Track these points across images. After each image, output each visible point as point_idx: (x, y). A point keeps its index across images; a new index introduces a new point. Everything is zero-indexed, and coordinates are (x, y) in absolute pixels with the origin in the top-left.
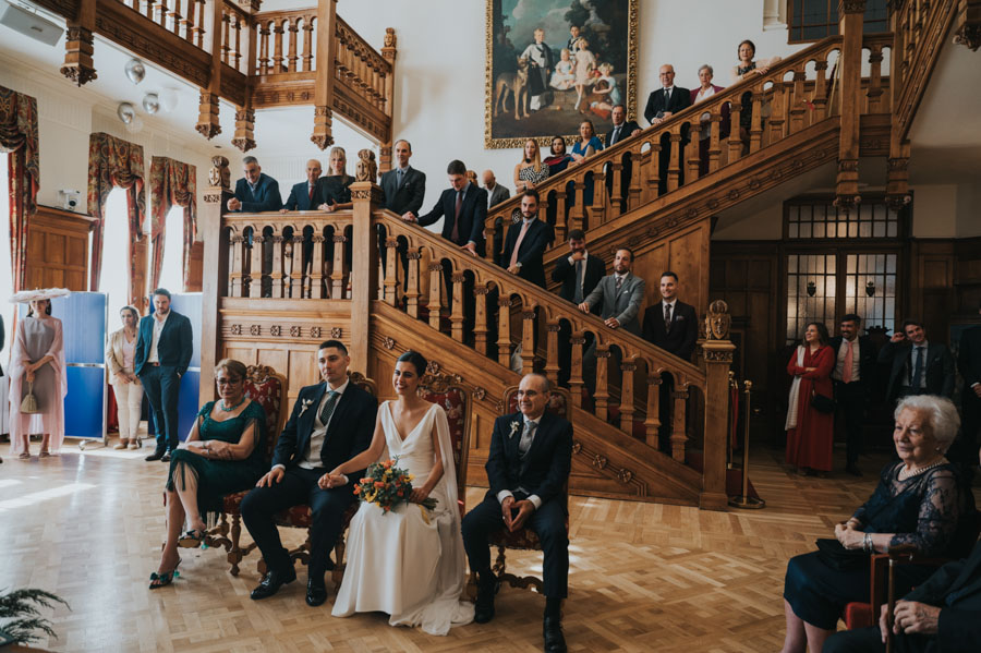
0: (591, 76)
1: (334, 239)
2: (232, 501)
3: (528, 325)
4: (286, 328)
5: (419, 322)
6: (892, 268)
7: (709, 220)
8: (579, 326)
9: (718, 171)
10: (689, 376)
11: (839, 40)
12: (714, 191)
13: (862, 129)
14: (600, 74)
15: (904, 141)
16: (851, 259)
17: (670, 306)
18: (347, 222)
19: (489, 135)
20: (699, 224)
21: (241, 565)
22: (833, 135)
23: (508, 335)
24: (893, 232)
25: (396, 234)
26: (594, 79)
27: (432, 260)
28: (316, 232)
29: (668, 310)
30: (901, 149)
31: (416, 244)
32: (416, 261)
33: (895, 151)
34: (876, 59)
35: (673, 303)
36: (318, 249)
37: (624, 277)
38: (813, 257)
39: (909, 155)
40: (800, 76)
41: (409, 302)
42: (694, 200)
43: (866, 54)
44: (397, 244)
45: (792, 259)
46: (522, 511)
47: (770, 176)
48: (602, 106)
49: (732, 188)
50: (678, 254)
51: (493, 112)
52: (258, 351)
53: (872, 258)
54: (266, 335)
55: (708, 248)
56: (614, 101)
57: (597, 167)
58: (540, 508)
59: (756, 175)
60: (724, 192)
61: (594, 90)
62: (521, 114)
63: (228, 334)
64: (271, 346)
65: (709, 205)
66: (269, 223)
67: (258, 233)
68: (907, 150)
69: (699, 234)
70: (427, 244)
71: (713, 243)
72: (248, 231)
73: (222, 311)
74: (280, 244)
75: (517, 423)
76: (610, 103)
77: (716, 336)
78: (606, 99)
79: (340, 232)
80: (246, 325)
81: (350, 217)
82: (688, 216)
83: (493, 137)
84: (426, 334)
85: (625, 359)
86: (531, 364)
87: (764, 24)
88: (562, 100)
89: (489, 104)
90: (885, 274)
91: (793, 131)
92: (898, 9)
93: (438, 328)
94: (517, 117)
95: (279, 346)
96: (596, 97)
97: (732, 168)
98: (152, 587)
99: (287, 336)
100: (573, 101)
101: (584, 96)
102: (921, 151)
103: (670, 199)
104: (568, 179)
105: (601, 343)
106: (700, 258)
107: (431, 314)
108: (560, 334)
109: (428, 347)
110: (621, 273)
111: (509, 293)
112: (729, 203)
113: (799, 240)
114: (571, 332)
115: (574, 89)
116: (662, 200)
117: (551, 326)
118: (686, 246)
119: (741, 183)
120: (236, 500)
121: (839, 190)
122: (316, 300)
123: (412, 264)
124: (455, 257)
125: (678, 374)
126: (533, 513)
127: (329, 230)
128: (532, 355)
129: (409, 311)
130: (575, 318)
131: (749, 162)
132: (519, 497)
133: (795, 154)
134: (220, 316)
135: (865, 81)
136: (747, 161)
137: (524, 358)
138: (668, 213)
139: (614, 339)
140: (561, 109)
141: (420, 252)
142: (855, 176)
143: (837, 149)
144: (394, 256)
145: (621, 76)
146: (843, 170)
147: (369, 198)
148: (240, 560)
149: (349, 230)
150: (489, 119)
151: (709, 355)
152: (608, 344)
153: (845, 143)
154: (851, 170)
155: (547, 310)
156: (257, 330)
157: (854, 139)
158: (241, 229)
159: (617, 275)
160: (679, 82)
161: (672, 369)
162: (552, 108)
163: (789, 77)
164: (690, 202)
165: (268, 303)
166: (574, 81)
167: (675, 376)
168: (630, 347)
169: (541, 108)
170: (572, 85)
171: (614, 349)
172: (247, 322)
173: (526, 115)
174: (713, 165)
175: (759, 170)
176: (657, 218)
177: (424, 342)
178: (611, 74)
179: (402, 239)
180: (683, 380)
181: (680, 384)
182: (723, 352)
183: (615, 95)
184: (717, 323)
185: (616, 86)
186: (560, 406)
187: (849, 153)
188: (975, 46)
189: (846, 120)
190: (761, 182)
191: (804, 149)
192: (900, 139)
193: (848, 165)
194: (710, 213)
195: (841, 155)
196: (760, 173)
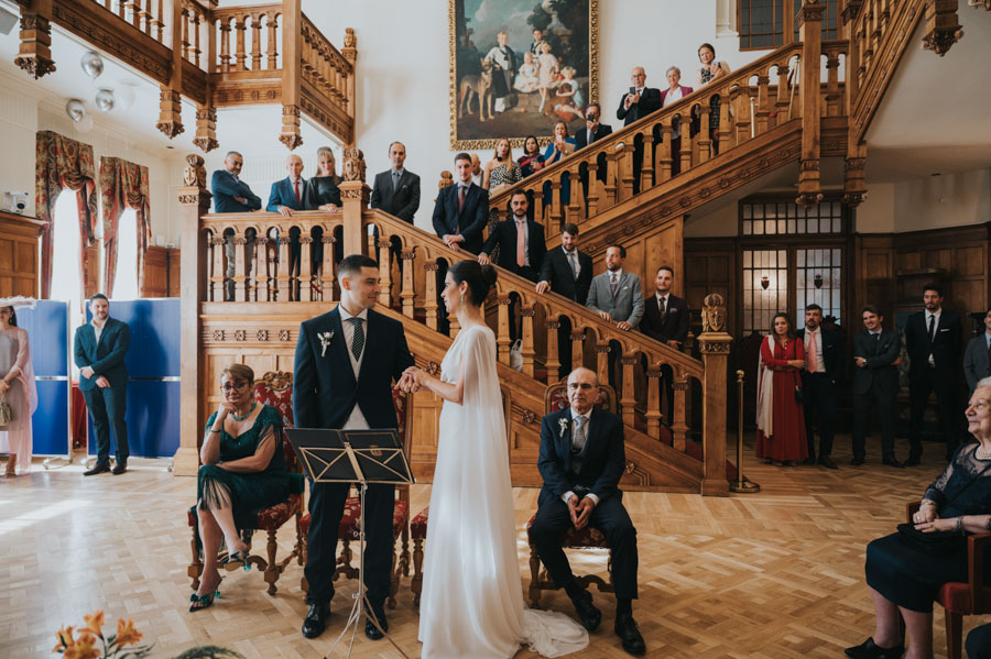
0: (555, 79)
1: (323, 240)
2: (268, 516)
3: (528, 324)
4: (274, 333)
5: (415, 322)
6: (837, 261)
7: (682, 218)
8: (579, 322)
9: (689, 171)
10: (688, 368)
11: (798, 46)
12: (687, 189)
13: (822, 131)
14: (563, 78)
15: (861, 142)
16: (800, 254)
17: (664, 299)
18: (337, 223)
19: (455, 137)
20: (673, 222)
21: (277, 584)
22: (796, 136)
23: (508, 333)
24: (837, 228)
25: (388, 234)
26: (558, 82)
27: (427, 260)
28: (302, 232)
29: (662, 303)
30: (858, 150)
31: (410, 245)
32: (410, 261)
33: (852, 151)
34: (833, 65)
35: (667, 297)
36: (306, 251)
37: (619, 273)
38: (765, 253)
39: (865, 155)
40: (764, 80)
41: (404, 302)
42: (668, 198)
43: (824, 60)
44: (391, 244)
45: (747, 254)
46: (586, 509)
47: (738, 176)
48: (566, 109)
49: (704, 186)
50: (654, 251)
51: (458, 113)
52: (243, 357)
53: (819, 252)
54: (252, 340)
55: (681, 244)
56: (577, 103)
57: (573, 168)
58: (599, 503)
59: (726, 174)
60: (695, 192)
61: (557, 93)
62: (486, 116)
63: (210, 339)
64: (257, 351)
65: (682, 204)
66: (252, 225)
67: (240, 235)
68: (863, 151)
69: (673, 231)
70: (422, 244)
71: (686, 240)
72: (229, 232)
73: (202, 316)
74: (264, 246)
75: (565, 420)
76: (574, 106)
77: (713, 328)
78: (569, 100)
79: (328, 232)
80: (230, 331)
81: (341, 217)
82: (662, 214)
83: (459, 138)
84: (423, 335)
85: (625, 354)
86: (532, 361)
87: (717, 31)
88: (527, 103)
89: (454, 106)
90: (831, 268)
92: (853, 18)
93: (435, 328)
94: (482, 119)
95: (266, 352)
96: (560, 99)
97: (702, 167)
98: (193, 609)
99: (275, 341)
100: (537, 104)
101: (548, 98)
102: (875, 152)
103: (644, 198)
104: (545, 179)
105: (601, 338)
106: (675, 255)
107: (427, 314)
108: (560, 331)
109: (425, 347)
110: (614, 269)
111: (507, 291)
112: (700, 202)
113: (753, 236)
114: (571, 329)
115: (537, 91)
116: (637, 199)
117: (551, 323)
118: (661, 243)
119: (711, 182)
120: (273, 515)
121: (802, 188)
122: (306, 302)
123: (407, 264)
124: (451, 257)
125: (677, 367)
126: (595, 509)
127: (317, 231)
128: (532, 352)
129: (404, 312)
130: (575, 315)
131: (719, 162)
132: (581, 495)
133: (762, 154)
134: (200, 321)
135: (824, 86)
136: (717, 161)
137: (524, 355)
138: (643, 211)
139: (614, 334)
140: (526, 111)
141: (414, 252)
142: (816, 175)
143: (800, 149)
144: (387, 256)
145: (584, 80)
146: (806, 170)
147: (360, 198)
148: (277, 578)
149: (339, 231)
150: (454, 121)
151: (707, 347)
152: (608, 339)
153: (807, 144)
154: (813, 169)
155: (546, 307)
156: (242, 336)
157: (815, 139)
158: (221, 231)
159: (610, 273)
160: (649, 84)
161: (671, 362)
162: (516, 110)
163: (753, 81)
164: (664, 200)
165: (253, 307)
166: (538, 84)
167: (674, 368)
168: (629, 341)
169: (506, 109)
170: (536, 88)
171: (614, 344)
172: (231, 327)
173: (491, 117)
174: (685, 165)
175: (728, 170)
176: (631, 216)
177: (421, 342)
178: (574, 77)
179: (395, 240)
180: (682, 372)
181: (679, 375)
182: (720, 343)
183: (578, 98)
184: (714, 316)
185: (579, 89)
186: (604, 402)
187: (811, 154)
188: (943, 52)
189: (807, 122)
190: (730, 181)
191: (770, 149)
192: (857, 140)
193: (810, 164)
194: (683, 211)
195: (804, 155)
196: (729, 172)
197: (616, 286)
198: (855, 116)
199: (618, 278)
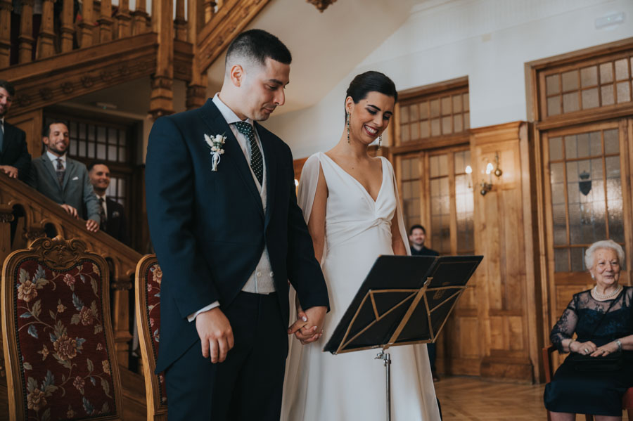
9: (52, 58)
12: (49, 79)
13: (176, 52)
15: (204, 73)
17: (102, 200)
20: (32, 115)
22: (151, 51)
30: (202, 79)
33: (196, 79)
39: (207, 85)
47: (101, 77)
49: (66, 80)
59: (89, 72)
60: (58, 84)
65: (43, 95)
68: (205, 82)
69: (30, 126)
82: (20, 103)
91: (120, 35)
97: (67, 58)
112: (61, 97)
119: (75, 78)
131: (81, 58)
133: (124, 59)
142: (171, 94)
143: (155, 64)
146: (163, 86)
153: (162, 61)
154: (167, 88)
157: (169, 58)
174: (46, 50)
187: (166, 71)
188: (322, 9)
189: (163, 38)
190: (93, 80)
191: (131, 57)
192: (202, 69)
193: (165, 82)
194: (43, 104)
195: (159, 71)
196: (92, 71)
197: (64, 173)
198: (199, 46)
199: (64, 165)
